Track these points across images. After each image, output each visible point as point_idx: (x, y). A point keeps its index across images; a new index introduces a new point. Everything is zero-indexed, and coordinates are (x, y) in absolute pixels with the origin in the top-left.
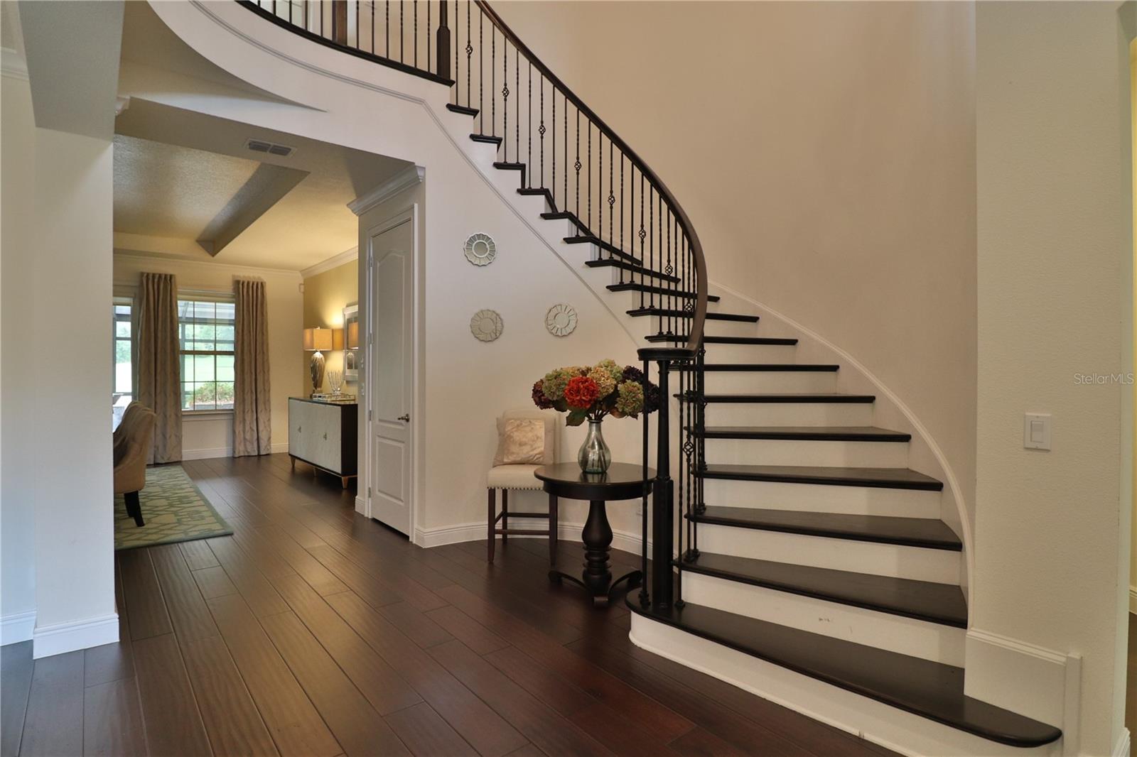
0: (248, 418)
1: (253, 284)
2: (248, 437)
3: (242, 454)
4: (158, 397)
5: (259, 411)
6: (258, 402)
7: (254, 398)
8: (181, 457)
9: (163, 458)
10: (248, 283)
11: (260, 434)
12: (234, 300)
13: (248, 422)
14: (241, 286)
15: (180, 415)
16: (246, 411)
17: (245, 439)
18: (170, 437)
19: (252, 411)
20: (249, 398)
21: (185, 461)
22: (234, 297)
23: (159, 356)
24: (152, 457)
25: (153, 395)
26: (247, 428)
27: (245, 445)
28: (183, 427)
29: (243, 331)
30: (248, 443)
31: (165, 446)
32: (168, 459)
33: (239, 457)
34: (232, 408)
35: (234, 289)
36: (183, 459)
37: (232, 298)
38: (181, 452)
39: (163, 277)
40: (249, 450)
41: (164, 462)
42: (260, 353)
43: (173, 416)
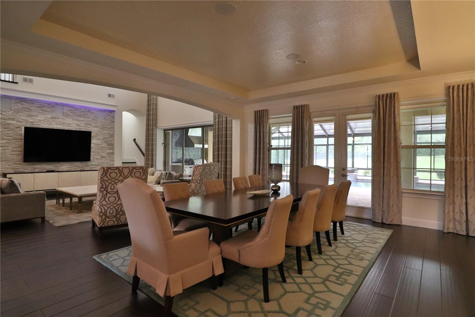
0: (458, 200)
1: (463, 86)
2: (457, 217)
3: (452, 231)
4: (385, 178)
5: (469, 196)
6: (468, 188)
7: (464, 184)
8: (401, 222)
9: (387, 220)
10: (458, 86)
11: (469, 218)
12: (445, 103)
13: (457, 205)
14: (451, 90)
15: (400, 192)
16: (456, 195)
17: (454, 219)
18: (393, 206)
19: (462, 196)
20: (459, 184)
21: (404, 225)
22: (445, 101)
23: (386, 150)
24: (380, 218)
25: (382, 177)
26: (457, 210)
27: (454, 224)
28: (403, 201)
29: (453, 127)
30: (457, 223)
31: (388, 212)
32: (390, 222)
33: (448, 233)
34: (443, 190)
35: (446, 94)
36: (403, 224)
37: (444, 102)
38: (401, 219)
39: (389, 96)
40: (458, 229)
41: (387, 223)
42: (470, 146)
43: (395, 191)
